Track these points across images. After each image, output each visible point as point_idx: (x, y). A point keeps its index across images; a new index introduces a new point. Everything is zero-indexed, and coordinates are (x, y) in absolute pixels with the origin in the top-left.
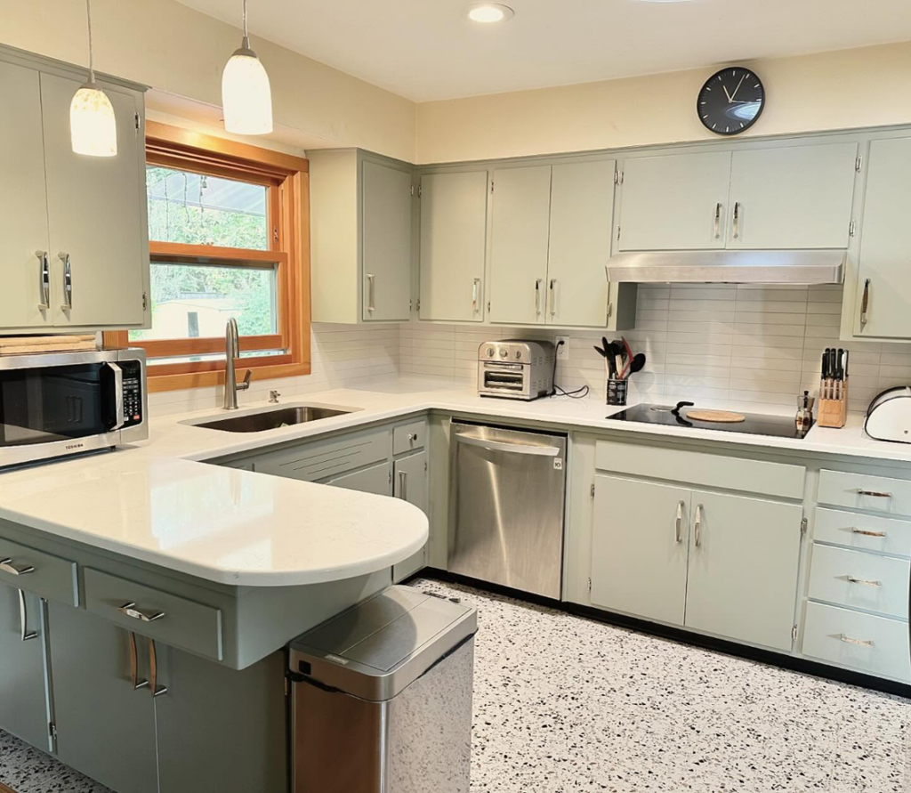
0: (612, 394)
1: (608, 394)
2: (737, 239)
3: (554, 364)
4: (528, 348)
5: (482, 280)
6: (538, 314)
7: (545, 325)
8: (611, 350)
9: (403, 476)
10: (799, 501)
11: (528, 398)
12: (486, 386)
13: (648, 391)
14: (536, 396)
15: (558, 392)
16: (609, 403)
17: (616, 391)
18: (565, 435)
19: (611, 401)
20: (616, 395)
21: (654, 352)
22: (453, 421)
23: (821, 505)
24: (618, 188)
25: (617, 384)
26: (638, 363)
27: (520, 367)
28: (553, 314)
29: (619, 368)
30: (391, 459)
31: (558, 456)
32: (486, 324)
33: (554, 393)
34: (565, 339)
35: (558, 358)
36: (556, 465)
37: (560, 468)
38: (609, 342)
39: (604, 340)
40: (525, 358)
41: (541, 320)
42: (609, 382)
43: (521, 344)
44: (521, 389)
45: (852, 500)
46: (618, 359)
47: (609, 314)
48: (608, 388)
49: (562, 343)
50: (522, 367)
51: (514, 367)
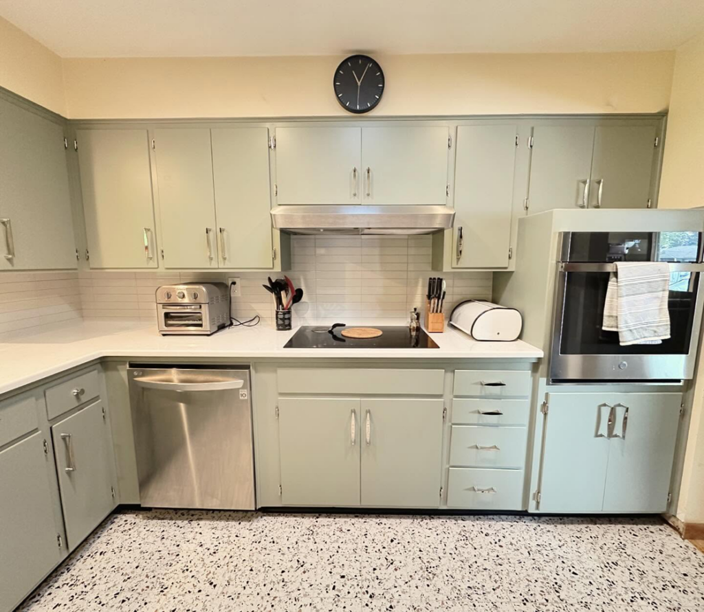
0: (280, 322)
1: (277, 322)
2: (370, 197)
3: (229, 301)
4: (204, 289)
5: (152, 229)
6: (211, 259)
7: (218, 268)
8: (277, 287)
9: (67, 438)
10: (440, 396)
11: (209, 333)
12: (167, 325)
13: (306, 316)
14: (216, 329)
15: (234, 322)
16: (279, 329)
17: (283, 319)
18: (248, 367)
19: (281, 327)
20: (284, 323)
21: (307, 286)
22: (131, 365)
23: (456, 397)
24: (272, 152)
25: (284, 314)
26: (298, 296)
27: (198, 307)
28: (225, 259)
29: (284, 301)
30: (47, 425)
31: (243, 388)
32: (161, 270)
33: (231, 324)
34: (236, 280)
35: (232, 296)
36: (242, 395)
37: (246, 398)
38: (273, 281)
39: (270, 280)
40: (203, 298)
41: (214, 265)
42: (277, 312)
43: (197, 287)
44: (200, 325)
45: (477, 390)
46: (283, 293)
47: (274, 258)
48: (277, 318)
49: (234, 283)
50: (200, 307)
51: (193, 307)
